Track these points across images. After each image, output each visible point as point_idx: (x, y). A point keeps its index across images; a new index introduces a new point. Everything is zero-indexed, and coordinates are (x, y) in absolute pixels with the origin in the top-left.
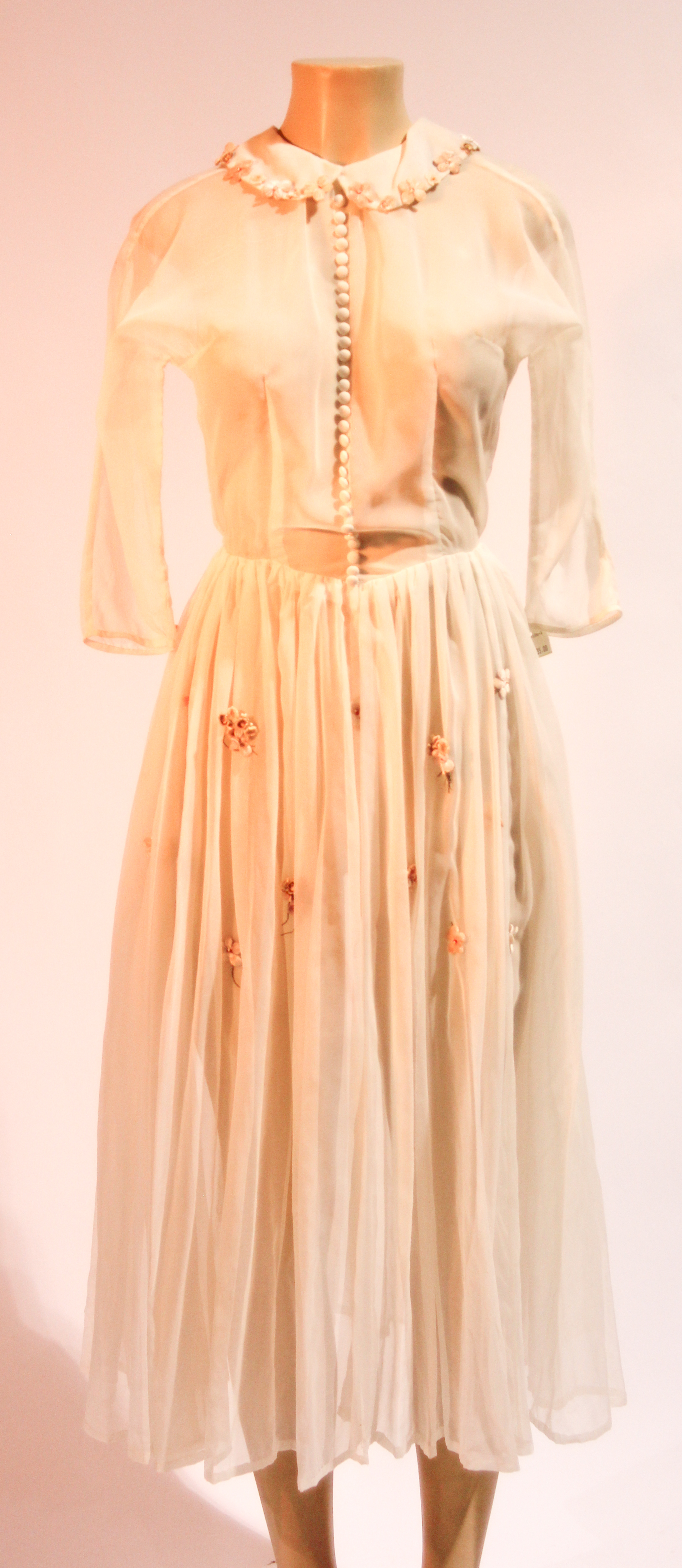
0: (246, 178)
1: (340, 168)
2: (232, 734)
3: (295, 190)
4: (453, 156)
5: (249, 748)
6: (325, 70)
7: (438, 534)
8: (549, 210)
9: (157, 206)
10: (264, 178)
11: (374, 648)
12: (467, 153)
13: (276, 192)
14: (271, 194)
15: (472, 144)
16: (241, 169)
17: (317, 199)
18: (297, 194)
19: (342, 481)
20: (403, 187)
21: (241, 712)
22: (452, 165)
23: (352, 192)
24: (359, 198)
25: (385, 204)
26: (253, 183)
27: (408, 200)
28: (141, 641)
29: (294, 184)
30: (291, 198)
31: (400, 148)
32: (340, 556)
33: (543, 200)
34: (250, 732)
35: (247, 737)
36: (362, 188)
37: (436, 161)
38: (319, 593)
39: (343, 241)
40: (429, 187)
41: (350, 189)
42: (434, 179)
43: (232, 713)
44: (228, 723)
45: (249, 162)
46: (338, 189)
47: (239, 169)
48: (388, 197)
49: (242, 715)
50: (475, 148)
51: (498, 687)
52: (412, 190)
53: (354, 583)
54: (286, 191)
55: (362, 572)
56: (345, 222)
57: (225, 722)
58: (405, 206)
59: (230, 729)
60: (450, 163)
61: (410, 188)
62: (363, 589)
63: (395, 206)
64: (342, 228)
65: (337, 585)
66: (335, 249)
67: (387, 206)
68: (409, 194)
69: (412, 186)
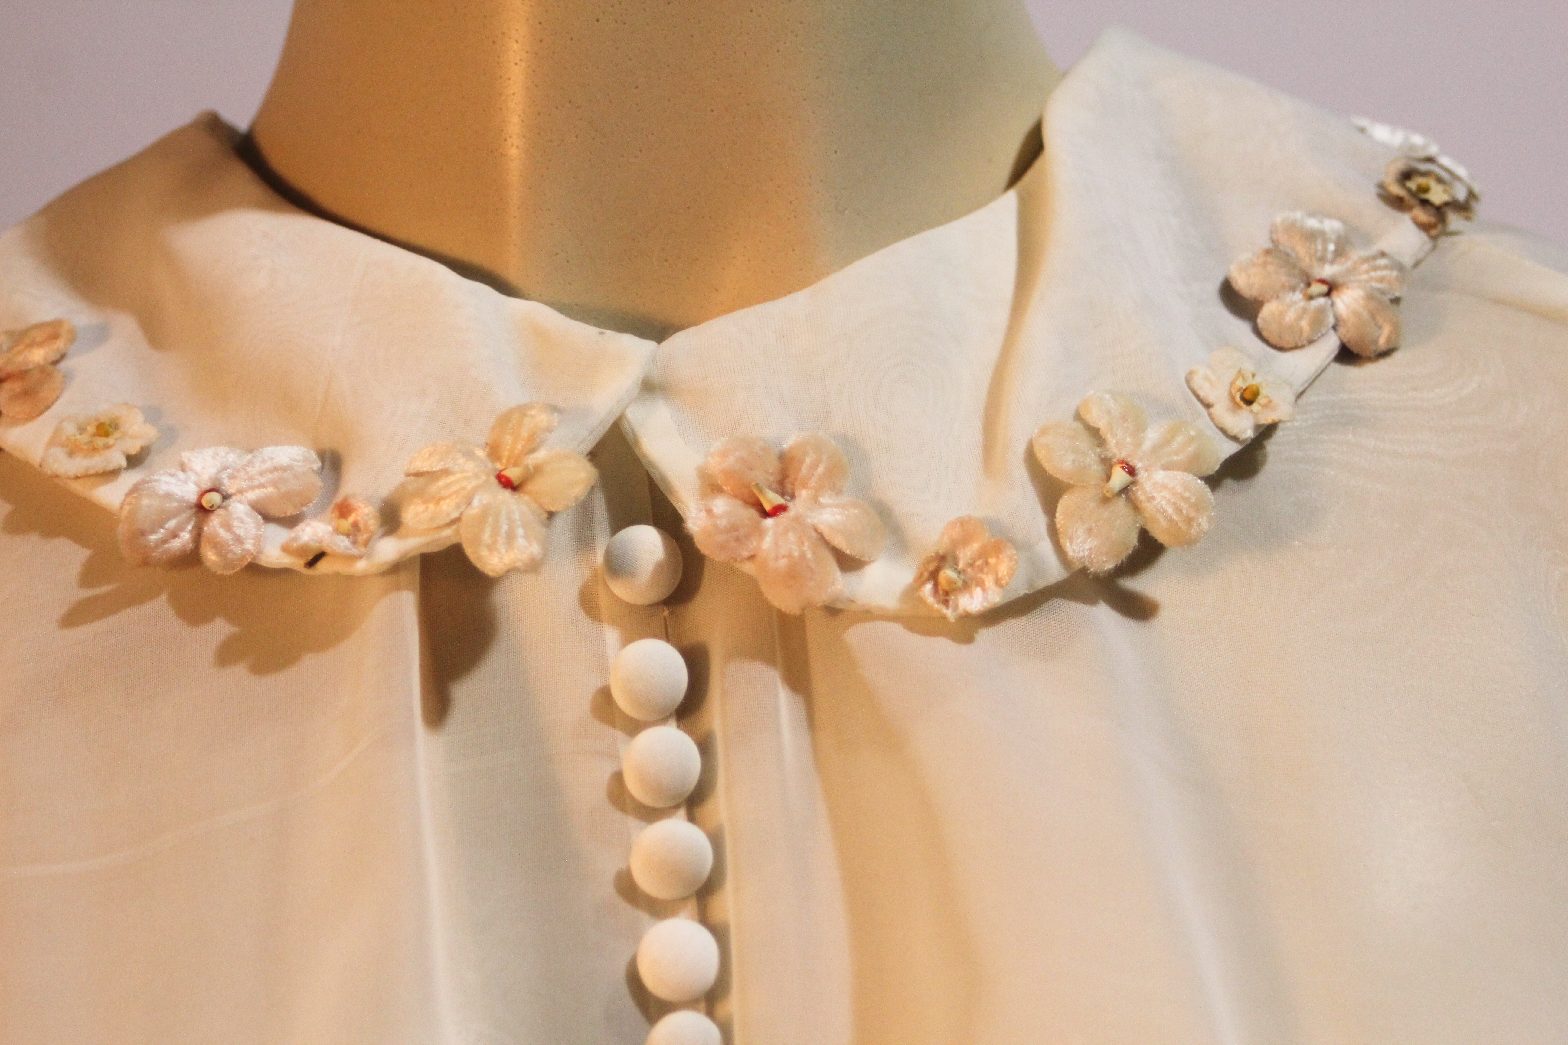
0: (27, 438)
1: (632, 352)
4: (1344, 246)
13: (215, 526)
15: (1437, 169)
17: (487, 559)
18: (356, 535)
20: (1064, 459)
22: (1347, 305)
23: (722, 507)
26: (62, 466)
27: (1094, 545)
29: (335, 462)
31: (1010, 209)
36: (787, 477)
37: (1242, 286)
39: (679, 835)
40: (1226, 450)
41: (713, 484)
45: (52, 332)
50: (1460, 193)
56: (690, 708)
58: (1078, 587)
63: (1020, 584)
64: (669, 748)
66: (628, 890)
67: (966, 586)
68: (1105, 500)
69: (1119, 446)
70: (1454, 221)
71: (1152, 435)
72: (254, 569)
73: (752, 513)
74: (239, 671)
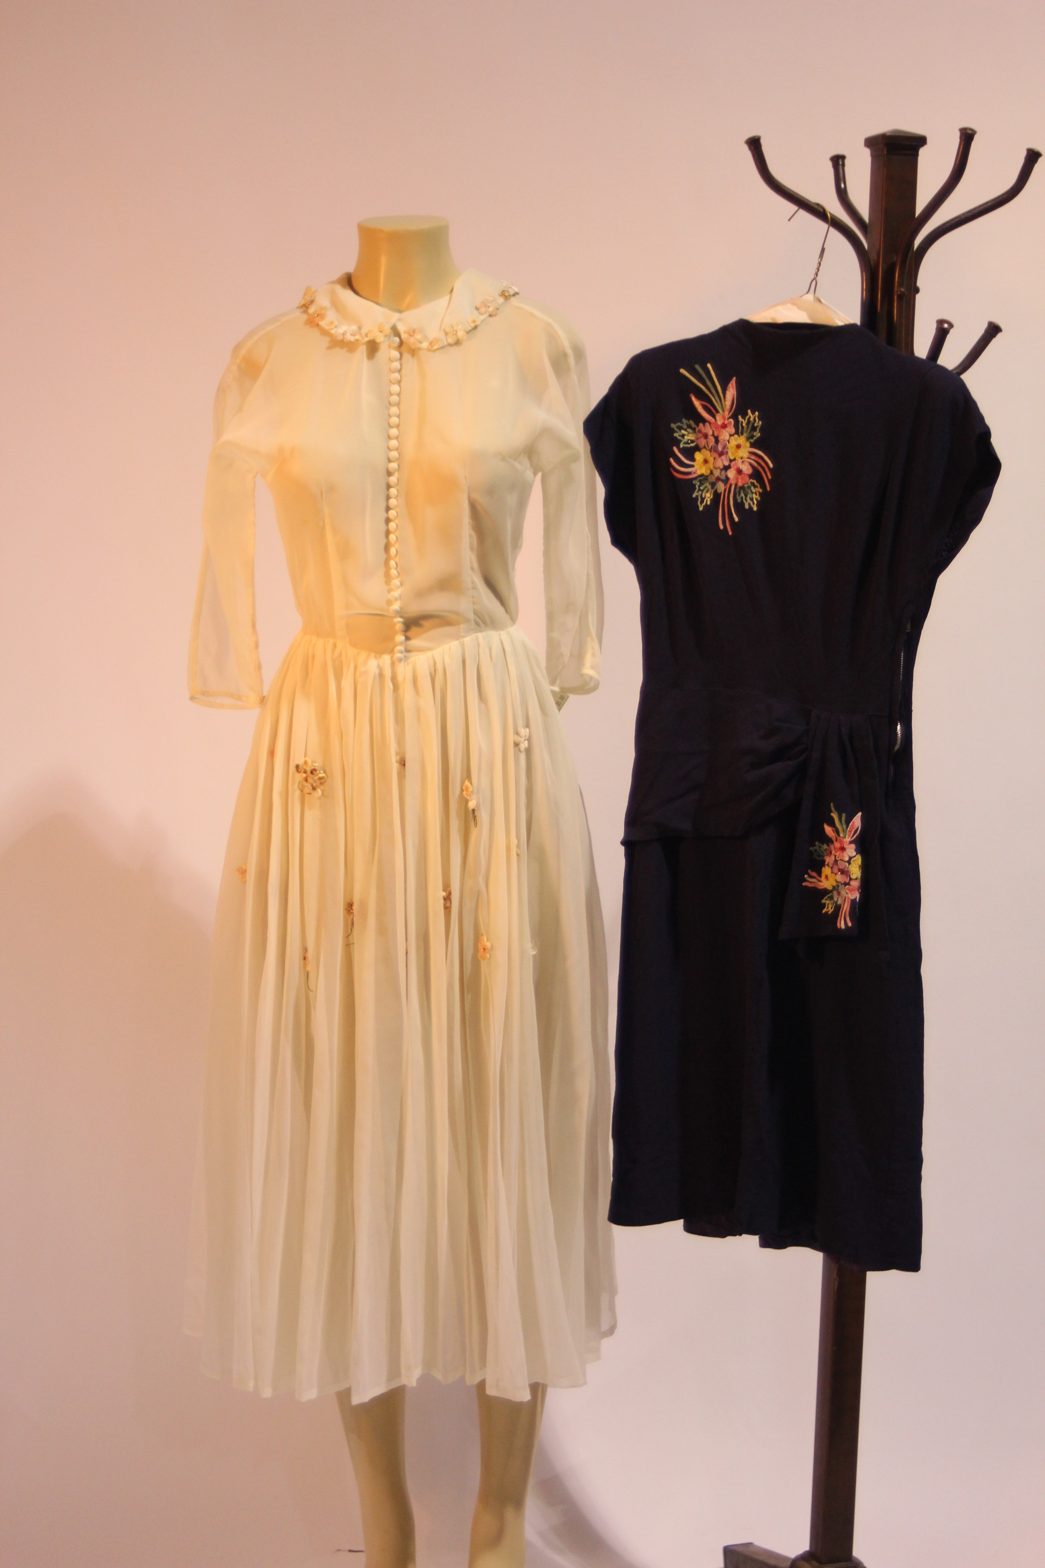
0: (322, 322)
1: (397, 315)
2: (306, 780)
3: (361, 334)
4: (492, 302)
5: (320, 791)
7: (471, 616)
10: (336, 323)
11: (418, 712)
12: (504, 299)
13: (345, 336)
14: (341, 338)
15: (511, 289)
16: (318, 315)
17: (377, 341)
18: (362, 337)
20: (448, 330)
21: (313, 762)
22: (491, 309)
23: (406, 335)
24: (412, 340)
25: (432, 344)
26: (327, 327)
27: (451, 340)
29: (360, 328)
30: (357, 340)
31: (448, 297)
32: (390, 638)
34: (320, 778)
35: (318, 782)
36: (414, 331)
37: (478, 306)
38: (372, 665)
39: (397, 375)
40: (469, 328)
41: (405, 332)
42: (474, 322)
43: (306, 763)
44: (302, 771)
45: (326, 308)
46: (395, 332)
47: (316, 315)
48: (435, 338)
49: (314, 764)
50: (512, 293)
51: (517, 742)
52: (455, 332)
53: (400, 660)
54: (353, 335)
55: (408, 650)
56: (401, 358)
57: (299, 771)
58: (450, 345)
59: (304, 775)
60: (489, 307)
61: (454, 330)
62: (408, 664)
63: (442, 345)
64: (396, 365)
65: (386, 659)
66: (390, 381)
68: (453, 335)
69: (455, 328)
70: (510, 297)
72: (349, 342)
74: (347, 355)
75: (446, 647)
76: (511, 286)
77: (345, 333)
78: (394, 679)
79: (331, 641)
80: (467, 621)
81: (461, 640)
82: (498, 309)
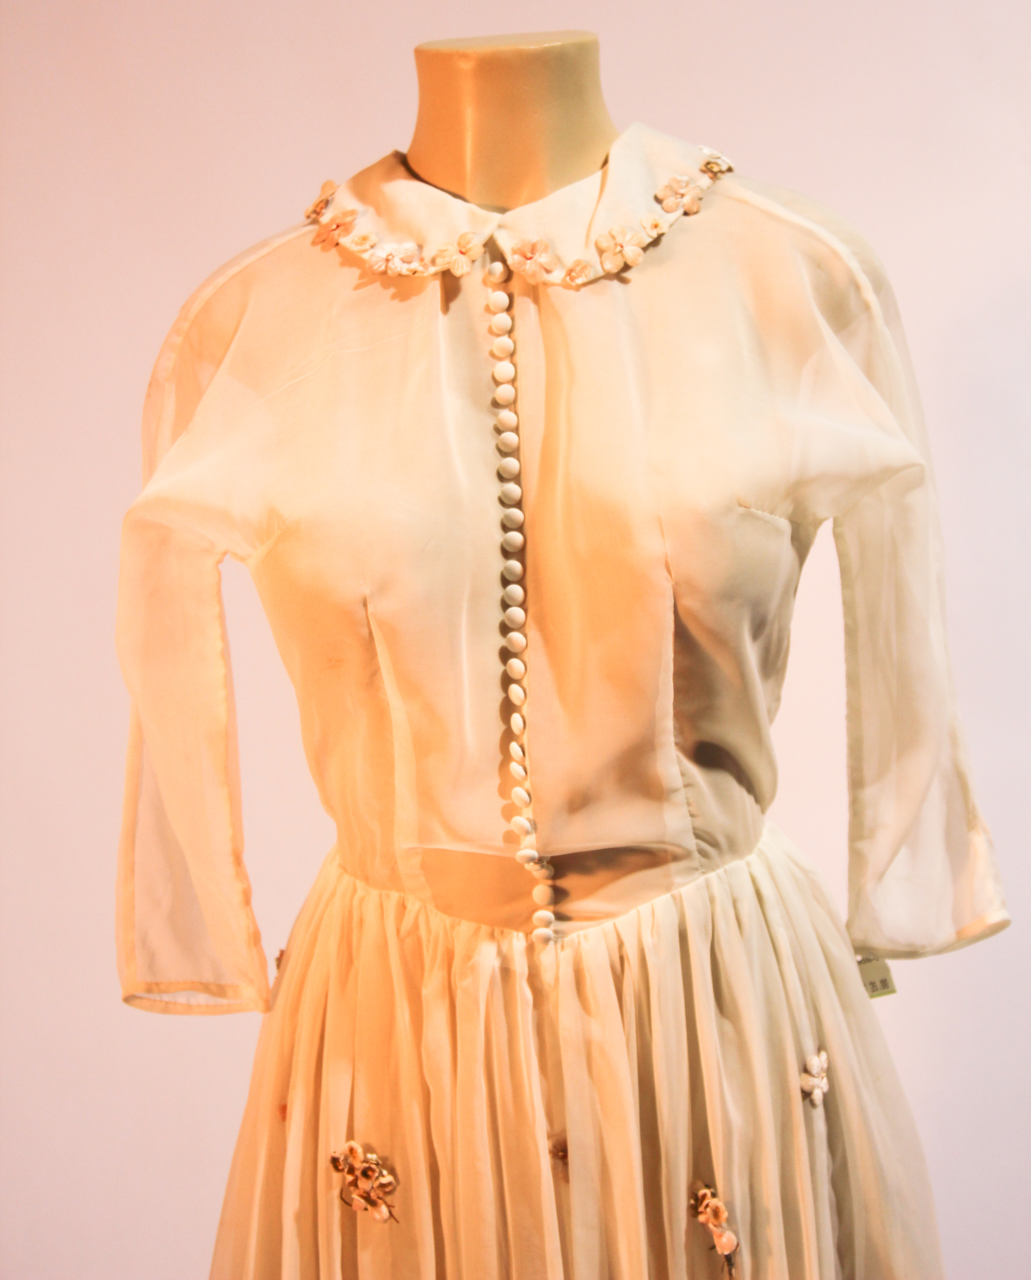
0: (346, 241)
1: (496, 217)
2: (354, 1183)
3: (422, 260)
4: (687, 184)
5: (384, 1209)
6: (464, 56)
7: (692, 843)
8: (854, 265)
9: (208, 292)
10: (373, 239)
11: (587, 1048)
12: (711, 178)
13: (390, 264)
14: (383, 268)
15: (719, 161)
16: (338, 226)
17: (457, 272)
18: (425, 266)
19: (515, 768)
20: (605, 244)
21: (368, 1149)
22: (686, 200)
23: (517, 257)
24: (529, 266)
25: (573, 274)
26: (354, 248)
27: (612, 266)
28: (219, 990)
29: (420, 247)
30: (415, 272)
31: (596, 178)
32: (522, 893)
33: (843, 250)
34: (382, 1186)
35: (380, 1191)
36: (533, 250)
37: (660, 196)
38: (487, 953)
39: (505, 341)
40: (649, 240)
41: (515, 252)
42: (656, 226)
43: (352, 1150)
44: (346, 1170)
45: (353, 213)
46: (494, 253)
47: (334, 226)
48: (578, 263)
49: (370, 1155)
50: (724, 168)
51: (807, 1088)
52: (619, 248)
54: (407, 261)
55: (560, 917)
56: (509, 309)
57: (340, 1168)
58: (608, 276)
59: (350, 1178)
60: (683, 196)
61: (616, 245)
62: (563, 947)
63: (592, 276)
64: (503, 319)
65: (516, 939)
66: (492, 355)
67: (578, 277)
68: (615, 254)
69: (619, 240)
70: (719, 175)
71: (628, 237)
72: (400, 275)
73: (523, 259)
74: (396, 302)
75: (644, 908)
76: (719, 155)
77: (390, 257)
78: (533, 978)
79: (395, 896)
80: (687, 855)
81: (675, 892)
82: (700, 199)
